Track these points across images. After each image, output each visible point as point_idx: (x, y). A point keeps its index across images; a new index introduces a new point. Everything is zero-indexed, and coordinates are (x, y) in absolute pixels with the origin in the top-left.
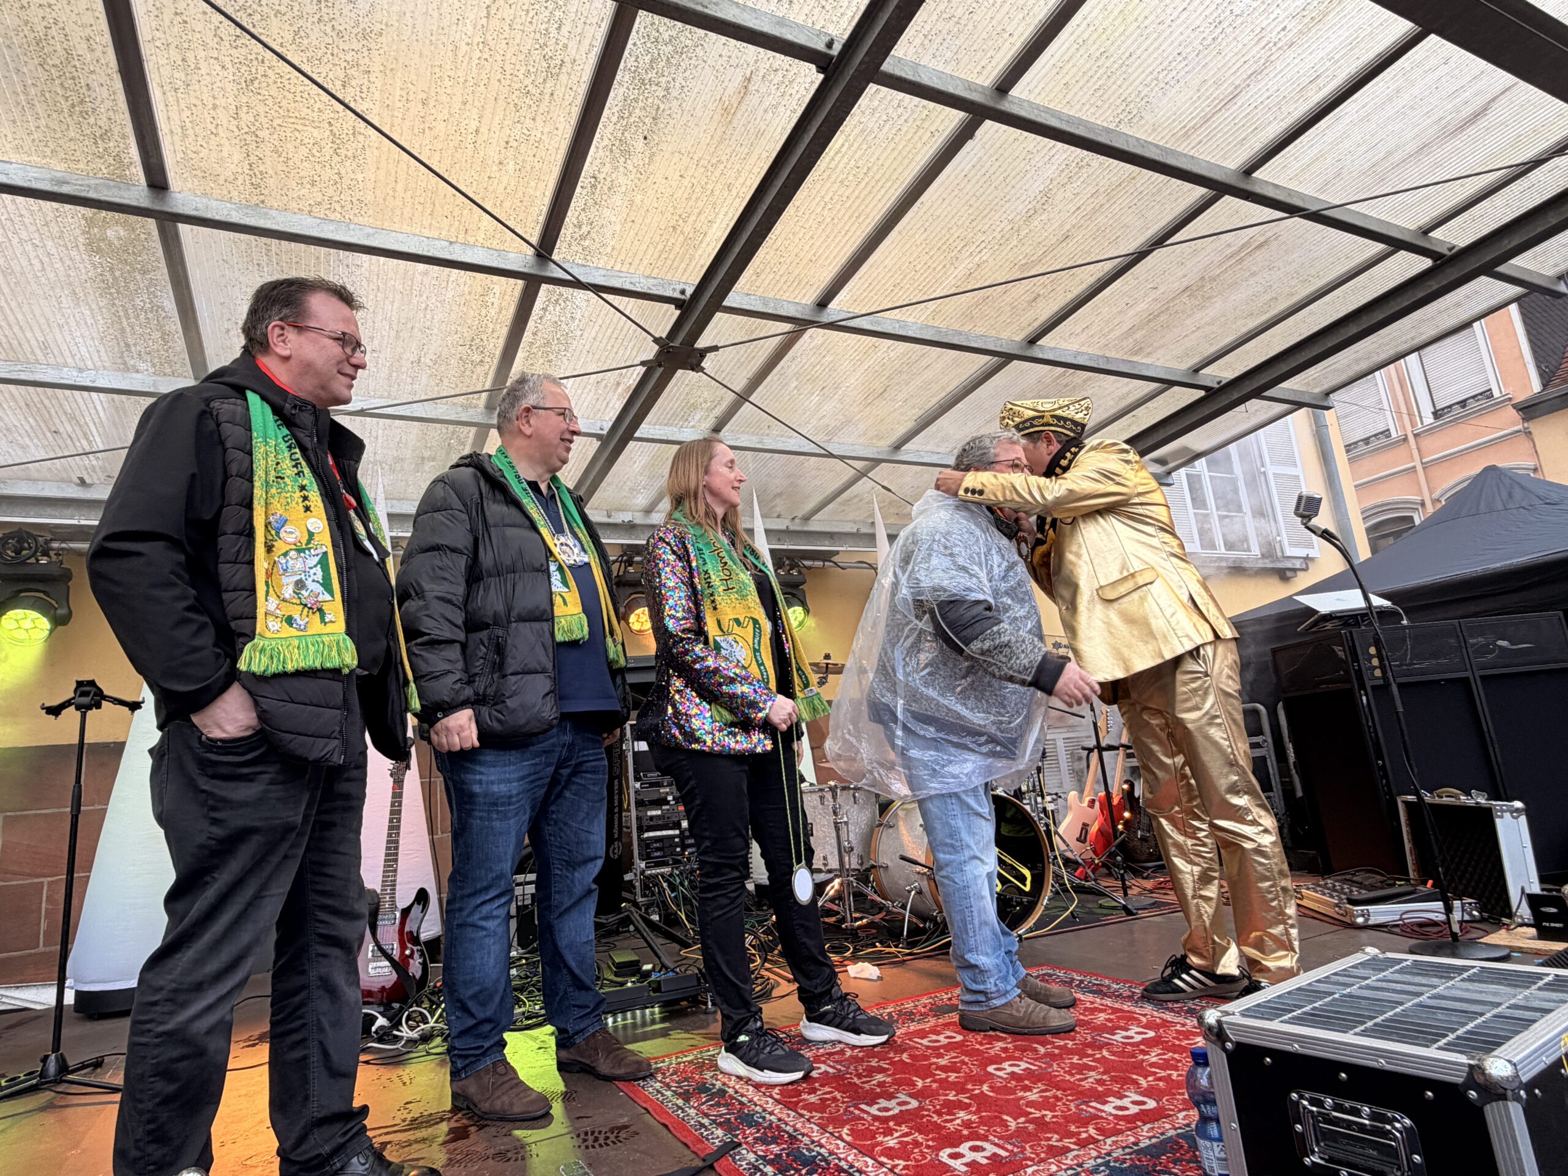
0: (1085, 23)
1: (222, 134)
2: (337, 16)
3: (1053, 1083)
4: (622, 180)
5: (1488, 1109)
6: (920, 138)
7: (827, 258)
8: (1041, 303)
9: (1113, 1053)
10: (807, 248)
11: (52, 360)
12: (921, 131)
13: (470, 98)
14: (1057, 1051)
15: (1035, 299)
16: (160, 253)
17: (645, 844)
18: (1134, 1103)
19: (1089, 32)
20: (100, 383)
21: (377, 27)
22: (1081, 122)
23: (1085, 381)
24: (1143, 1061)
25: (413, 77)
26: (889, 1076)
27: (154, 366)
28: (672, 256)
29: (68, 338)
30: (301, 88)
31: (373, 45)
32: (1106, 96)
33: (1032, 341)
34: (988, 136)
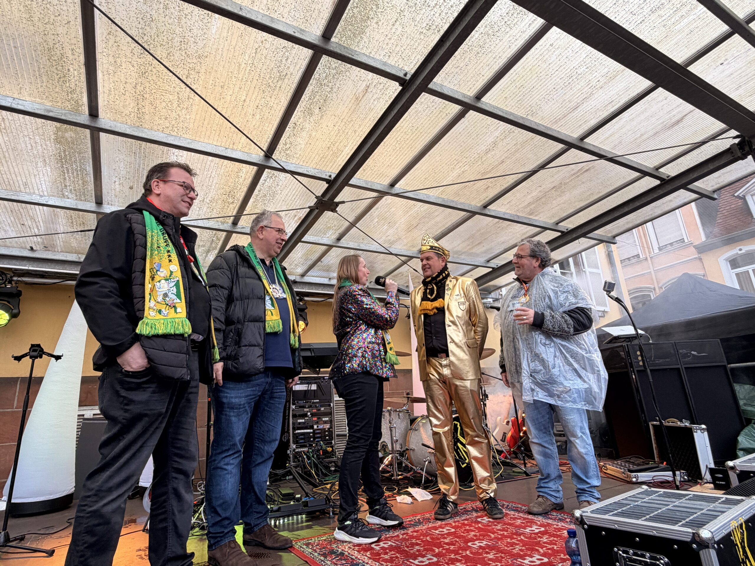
0: (515, 73)
1: (127, 94)
2: (188, 48)
3: (499, 551)
4: (307, 126)
5: (701, 553)
6: (441, 116)
7: (396, 165)
8: (490, 190)
9: (526, 538)
10: (387, 160)
11: (28, 191)
12: (442, 113)
13: (243, 87)
14: (500, 536)
15: (487, 188)
16: (89, 145)
17: (295, 436)
18: (538, 559)
19: (516, 77)
20: (50, 203)
21: (206, 54)
22: (511, 114)
23: (508, 226)
24: (540, 541)
25: (219, 76)
26: (422, 547)
27: (76, 196)
28: (326, 160)
29: (38, 181)
30: (167, 77)
31: (202, 61)
32: (522, 104)
33: (485, 207)
34: (471, 117)
